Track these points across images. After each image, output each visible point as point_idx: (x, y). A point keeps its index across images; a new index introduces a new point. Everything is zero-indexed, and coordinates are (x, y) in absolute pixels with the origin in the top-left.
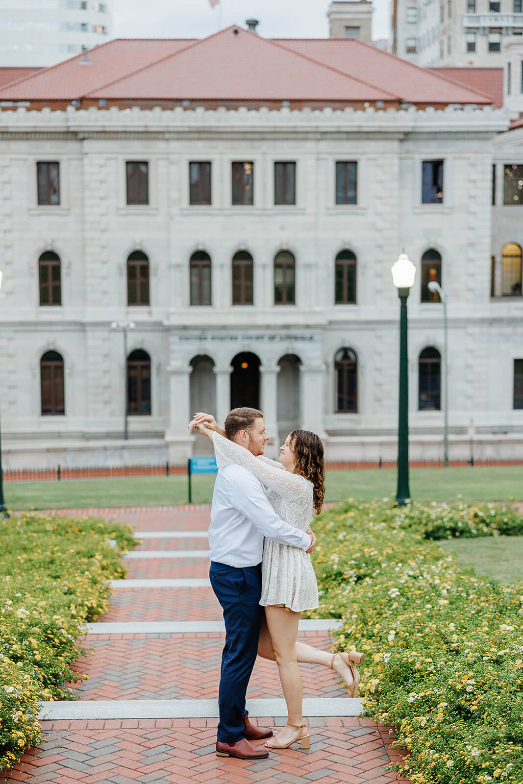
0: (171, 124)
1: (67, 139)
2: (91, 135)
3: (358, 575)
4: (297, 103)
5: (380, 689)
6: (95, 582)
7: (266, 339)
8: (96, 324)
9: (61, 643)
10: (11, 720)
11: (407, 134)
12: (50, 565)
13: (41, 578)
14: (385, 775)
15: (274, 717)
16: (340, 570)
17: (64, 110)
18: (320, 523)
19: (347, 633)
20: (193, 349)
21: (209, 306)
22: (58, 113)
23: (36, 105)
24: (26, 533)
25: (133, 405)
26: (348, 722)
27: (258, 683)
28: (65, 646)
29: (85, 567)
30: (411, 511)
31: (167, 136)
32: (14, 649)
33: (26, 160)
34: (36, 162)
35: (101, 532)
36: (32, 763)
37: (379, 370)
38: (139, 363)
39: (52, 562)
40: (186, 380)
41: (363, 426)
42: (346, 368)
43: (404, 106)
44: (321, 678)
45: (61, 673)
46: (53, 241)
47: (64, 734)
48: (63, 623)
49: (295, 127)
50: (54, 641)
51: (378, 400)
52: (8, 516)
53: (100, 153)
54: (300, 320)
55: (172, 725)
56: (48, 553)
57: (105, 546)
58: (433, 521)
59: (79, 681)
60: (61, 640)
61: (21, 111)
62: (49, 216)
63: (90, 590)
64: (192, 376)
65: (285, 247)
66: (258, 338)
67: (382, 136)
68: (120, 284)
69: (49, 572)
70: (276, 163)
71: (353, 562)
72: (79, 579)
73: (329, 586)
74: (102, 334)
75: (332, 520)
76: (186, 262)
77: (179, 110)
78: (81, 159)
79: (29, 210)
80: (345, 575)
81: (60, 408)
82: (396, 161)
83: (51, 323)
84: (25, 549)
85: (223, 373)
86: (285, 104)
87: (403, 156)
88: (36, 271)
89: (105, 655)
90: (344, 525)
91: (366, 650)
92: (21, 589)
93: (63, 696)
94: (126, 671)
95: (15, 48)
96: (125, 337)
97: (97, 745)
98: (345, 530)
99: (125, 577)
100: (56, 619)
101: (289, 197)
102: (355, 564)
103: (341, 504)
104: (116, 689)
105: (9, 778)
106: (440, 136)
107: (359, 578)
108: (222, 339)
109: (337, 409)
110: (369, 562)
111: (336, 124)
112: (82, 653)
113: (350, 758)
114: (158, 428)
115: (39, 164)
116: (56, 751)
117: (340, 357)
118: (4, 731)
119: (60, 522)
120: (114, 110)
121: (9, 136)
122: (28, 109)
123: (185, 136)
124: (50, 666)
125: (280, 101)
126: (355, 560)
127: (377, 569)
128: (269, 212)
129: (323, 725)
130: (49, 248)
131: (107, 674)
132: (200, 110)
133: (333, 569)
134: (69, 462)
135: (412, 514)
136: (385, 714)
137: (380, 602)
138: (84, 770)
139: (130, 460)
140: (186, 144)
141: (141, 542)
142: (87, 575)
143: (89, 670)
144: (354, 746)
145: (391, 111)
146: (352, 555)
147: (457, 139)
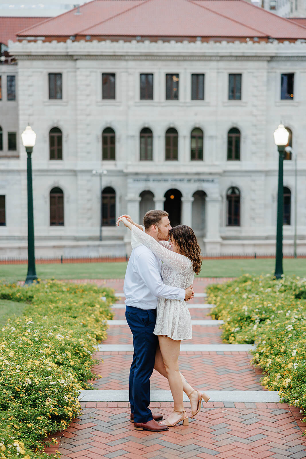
0: (130, 51)
1: (66, 60)
2: (82, 57)
3: (261, 318)
4: (205, 38)
5: (291, 385)
6: (97, 321)
7: (185, 181)
8: (83, 171)
9: (84, 356)
10: (63, 400)
11: (272, 57)
12: (69, 311)
13: (66, 318)
14: (299, 439)
15: (223, 402)
16: (249, 315)
17: (65, 42)
18: (229, 288)
19: (260, 352)
20: (142, 186)
21: (151, 161)
22: (62, 44)
23: (48, 39)
24: (50, 292)
25: (105, 220)
26: (270, 406)
27: (206, 382)
28: (86, 357)
29: (91, 312)
30: (285, 282)
31: (126, 58)
32: (58, 358)
33: (42, 72)
34: (48, 73)
35: (96, 292)
36: (75, 427)
37: (253, 200)
38: (109, 195)
39: (70, 309)
40: (137, 206)
41: (243, 234)
42: (233, 199)
43: (271, 40)
44: (245, 380)
45: (86, 374)
46: (58, 121)
47: (93, 410)
48: (85, 343)
49: (205, 53)
50: (79, 354)
51: (253, 219)
52: (38, 282)
53: (86, 68)
54: (206, 170)
55: (160, 406)
56: (68, 303)
57: (100, 300)
58: (299, 288)
59: (96, 379)
60: (84, 354)
61: (40, 43)
62: (55, 106)
63: (95, 325)
64: (141, 203)
65: (197, 126)
66: (181, 180)
67: (257, 58)
68: (98, 147)
69: (70, 314)
70: (193, 75)
71: (257, 310)
72: (88, 319)
73: (243, 324)
74: (87, 177)
75: (238, 286)
76: (137, 134)
77: (134, 42)
78: (75, 72)
79: (44, 102)
80: (253, 318)
81: (61, 222)
82: (265, 74)
83: (56, 171)
84: (52, 301)
85: (159, 201)
86: (199, 39)
87: (270, 70)
88: (47, 139)
89: (109, 364)
90: (245, 290)
91: (278, 362)
92: (56, 323)
93: (87, 388)
94: (123, 374)
95: (34, 6)
96: (101, 179)
97: (115, 417)
98: (246, 292)
99: (113, 319)
100: (80, 341)
101: (200, 96)
102: (258, 312)
103: (241, 277)
104: (118, 384)
105: (62, 436)
106: (293, 59)
107: (262, 320)
108: (159, 181)
109: (227, 223)
110: (267, 310)
111: (229, 51)
112: (96, 362)
113: (275, 428)
114: (119, 234)
115: (50, 74)
116: (90, 420)
117: (230, 192)
118: (59, 407)
119: (71, 286)
120: (95, 42)
121: (32, 57)
122: (44, 42)
123: (138, 58)
124: (79, 369)
125: (195, 37)
126: (258, 309)
127: (272, 315)
128: (188, 104)
129: (255, 408)
130: (55, 125)
131: (112, 375)
132: (147, 43)
133: (244, 315)
134: (67, 254)
135: (286, 284)
136: (296, 401)
137: (281, 333)
138: (109, 432)
139: (103, 253)
140: (138, 63)
141: (120, 299)
142: (93, 317)
143: (100, 372)
144: (276, 420)
145: (263, 43)
146: (256, 306)
147: (302, 61)
